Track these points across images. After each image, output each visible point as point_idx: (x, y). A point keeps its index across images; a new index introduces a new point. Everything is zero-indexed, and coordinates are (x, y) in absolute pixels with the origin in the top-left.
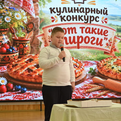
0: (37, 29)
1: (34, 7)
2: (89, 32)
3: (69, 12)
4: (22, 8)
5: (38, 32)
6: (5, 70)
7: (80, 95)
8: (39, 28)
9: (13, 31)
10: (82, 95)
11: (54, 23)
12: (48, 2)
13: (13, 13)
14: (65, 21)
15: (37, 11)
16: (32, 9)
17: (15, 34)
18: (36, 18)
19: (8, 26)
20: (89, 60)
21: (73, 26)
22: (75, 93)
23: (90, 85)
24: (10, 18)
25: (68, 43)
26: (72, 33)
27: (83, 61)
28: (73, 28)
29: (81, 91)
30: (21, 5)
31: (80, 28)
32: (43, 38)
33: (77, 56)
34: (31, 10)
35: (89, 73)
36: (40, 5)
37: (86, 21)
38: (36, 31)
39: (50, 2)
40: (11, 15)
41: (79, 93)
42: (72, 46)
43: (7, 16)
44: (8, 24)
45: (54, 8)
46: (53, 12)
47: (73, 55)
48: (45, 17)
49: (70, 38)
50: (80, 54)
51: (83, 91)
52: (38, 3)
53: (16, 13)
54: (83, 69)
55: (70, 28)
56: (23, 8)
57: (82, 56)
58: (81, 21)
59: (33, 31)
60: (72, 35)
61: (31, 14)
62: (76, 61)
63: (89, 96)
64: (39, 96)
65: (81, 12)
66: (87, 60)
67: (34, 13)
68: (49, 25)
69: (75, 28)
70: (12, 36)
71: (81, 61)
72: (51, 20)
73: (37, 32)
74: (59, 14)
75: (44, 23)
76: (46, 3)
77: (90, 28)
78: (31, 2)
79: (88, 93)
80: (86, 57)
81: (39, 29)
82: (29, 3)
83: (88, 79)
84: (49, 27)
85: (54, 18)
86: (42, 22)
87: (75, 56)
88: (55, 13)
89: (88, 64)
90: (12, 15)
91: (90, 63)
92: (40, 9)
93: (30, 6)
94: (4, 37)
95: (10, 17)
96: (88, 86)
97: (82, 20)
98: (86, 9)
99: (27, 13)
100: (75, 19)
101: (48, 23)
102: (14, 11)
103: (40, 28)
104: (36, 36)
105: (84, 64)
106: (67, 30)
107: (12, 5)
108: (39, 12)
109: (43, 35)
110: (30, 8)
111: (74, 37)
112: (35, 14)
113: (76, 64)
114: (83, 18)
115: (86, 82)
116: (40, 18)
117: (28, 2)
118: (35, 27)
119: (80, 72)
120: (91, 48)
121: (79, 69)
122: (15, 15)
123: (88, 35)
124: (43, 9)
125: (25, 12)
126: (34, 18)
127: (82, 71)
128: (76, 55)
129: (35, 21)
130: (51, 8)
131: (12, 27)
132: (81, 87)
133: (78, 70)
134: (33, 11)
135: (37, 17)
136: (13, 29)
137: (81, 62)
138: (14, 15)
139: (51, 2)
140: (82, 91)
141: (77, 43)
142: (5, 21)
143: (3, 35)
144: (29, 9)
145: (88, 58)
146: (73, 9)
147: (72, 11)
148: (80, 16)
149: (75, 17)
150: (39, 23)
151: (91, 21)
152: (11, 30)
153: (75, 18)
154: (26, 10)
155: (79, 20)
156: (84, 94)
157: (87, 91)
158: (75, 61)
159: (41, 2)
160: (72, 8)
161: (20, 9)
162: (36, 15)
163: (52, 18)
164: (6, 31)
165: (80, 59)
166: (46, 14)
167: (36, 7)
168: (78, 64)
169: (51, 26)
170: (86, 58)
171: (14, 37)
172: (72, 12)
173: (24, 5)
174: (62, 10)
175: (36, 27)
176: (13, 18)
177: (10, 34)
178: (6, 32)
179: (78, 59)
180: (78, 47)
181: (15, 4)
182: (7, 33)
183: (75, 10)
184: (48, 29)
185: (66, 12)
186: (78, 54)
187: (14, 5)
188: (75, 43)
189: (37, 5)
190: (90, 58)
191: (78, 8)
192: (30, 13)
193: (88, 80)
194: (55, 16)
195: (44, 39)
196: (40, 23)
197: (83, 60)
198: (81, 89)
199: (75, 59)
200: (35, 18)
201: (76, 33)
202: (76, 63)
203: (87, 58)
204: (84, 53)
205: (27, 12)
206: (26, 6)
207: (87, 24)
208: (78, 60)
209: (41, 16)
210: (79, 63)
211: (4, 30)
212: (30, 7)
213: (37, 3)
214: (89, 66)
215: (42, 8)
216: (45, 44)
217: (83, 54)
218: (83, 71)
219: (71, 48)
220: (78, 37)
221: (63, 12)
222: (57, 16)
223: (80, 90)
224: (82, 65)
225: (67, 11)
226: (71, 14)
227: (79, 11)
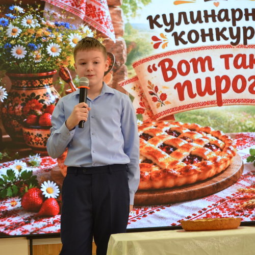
0: (122, 67)
1: (112, 17)
2: (243, 65)
3: (194, 22)
4: (84, 22)
5: (124, 74)
6: (53, 165)
7: (229, 215)
8: (126, 64)
9: (66, 75)
10: (233, 213)
11: (160, 50)
12: (144, 3)
13: (64, 36)
14: (185, 43)
15: (118, 27)
16: (107, 21)
17: (72, 82)
18: (117, 42)
19: (54, 65)
20: (246, 131)
21: (203, 54)
22: (219, 211)
23: (252, 189)
24: (59, 46)
25: (194, 93)
26: (203, 70)
27: (233, 135)
28: (204, 58)
29: (232, 206)
30: (83, 16)
31: (222, 57)
32: (135, 86)
33: (218, 124)
34: (106, 24)
35: (248, 161)
36: (126, 12)
37: (234, 41)
38: (118, 71)
39: (147, 4)
40: (61, 40)
41: (227, 210)
42: (203, 101)
43: (52, 44)
44: (55, 61)
45: (158, 16)
46: (155, 25)
47: (207, 120)
48: (137, 39)
49: (198, 81)
50: (223, 117)
51: (237, 205)
52: (121, 7)
53: (72, 34)
54: (233, 152)
55: (196, 58)
56: (87, 21)
57: (229, 123)
58: (222, 42)
59: (112, 72)
60: (202, 76)
61: (106, 34)
62: (217, 135)
63: (251, 215)
64: (134, 221)
65: (221, 20)
66: (243, 130)
67: (112, 31)
68: (147, 56)
69: (208, 59)
70: (66, 88)
71: (227, 134)
72: (152, 43)
73: (121, 74)
74: (169, 28)
75: (136, 52)
76: (138, 5)
77: (244, 56)
78: (103, 7)
79: (250, 208)
80: (240, 124)
81: (126, 67)
82: (99, 9)
83: (246, 176)
84: (147, 60)
85: (158, 40)
86: (132, 51)
87: (213, 123)
88: (160, 26)
89: (246, 141)
90: (64, 40)
91: (248, 137)
92: (125, 22)
93: (103, 16)
94: (49, 90)
95: (59, 44)
96: (248, 192)
97: (226, 39)
98: (234, 11)
99: (95, 32)
100: (208, 38)
101: (145, 51)
102: (67, 30)
103: (128, 64)
104: (119, 83)
105: (235, 142)
106: (191, 64)
107: (61, 18)
108: (123, 28)
109: (136, 79)
110: (103, 20)
111: (208, 80)
112: (114, 32)
113: (217, 142)
114: (227, 34)
115: (244, 184)
116: (126, 41)
117: (97, 7)
118: (116, 63)
119: (226, 161)
120: (250, 103)
121: (223, 153)
122: (71, 40)
123: (241, 71)
124: (132, 21)
125: (92, 32)
126: (113, 42)
127: (231, 158)
128: (216, 122)
129: (116, 48)
130: (150, 18)
131: (65, 66)
132: (232, 196)
133: (221, 156)
134: (111, 27)
135: (120, 39)
136: (67, 72)
137: (227, 137)
138: (66, 38)
139: (149, 3)
140: (235, 206)
141: (215, 94)
142: (48, 55)
143: (46, 87)
144: (100, 24)
145: (244, 128)
146: (203, 14)
147: (199, 19)
148: (220, 30)
149: (207, 32)
150: (124, 53)
151: (246, 38)
152: (63, 74)
153: (207, 35)
154: (93, 26)
155: (218, 39)
156: (239, 211)
157: (245, 203)
158: (212, 136)
159: (127, 5)
160: (199, 12)
161: (80, 24)
162: (116, 34)
163: (154, 38)
164: (51, 76)
165: (225, 129)
166: (141, 31)
167: (116, 17)
168: (220, 142)
169: (152, 58)
170: (240, 128)
171: (71, 88)
172: (201, 22)
173: (89, 15)
174: (176, 20)
175: (118, 63)
176: (65, 45)
177: (62, 82)
178: (52, 79)
179: (221, 130)
180: (220, 102)
181: (68, 14)
182: (53, 81)
183: (206, 16)
184: (146, 65)
185: (187, 23)
186: (219, 119)
187: (67, 17)
188: (211, 93)
189: (119, 12)
190: (248, 126)
191: (213, 11)
192: (104, 33)
193: (248, 178)
194: (162, 35)
195: (138, 88)
196: (127, 52)
197: (232, 132)
198: (231, 201)
199: (212, 130)
200: (115, 42)
201: (211, 69)
202: (216, 139)
203: (242, 126)
204: (233, 115)
205: (97, 30)
206: (93, 18)
207: (238, 47)
208: (221, 132)
209: (129, 37)
210: (223, 139)
211: (48, 74)
212: (103, 18)
213: (118, 8)
214: (246, 144)
215: (130, 18)
216: (141, 99)
217: (231, 117)
218: (233, 157)
219: (202, 105)
220: (218, 80)
221: (179, 24)
222: (165, 33)
223: (228, 201)
224: (230, 144)
225: (189, 20)
226: (198, 27)
227: (217, 18)
